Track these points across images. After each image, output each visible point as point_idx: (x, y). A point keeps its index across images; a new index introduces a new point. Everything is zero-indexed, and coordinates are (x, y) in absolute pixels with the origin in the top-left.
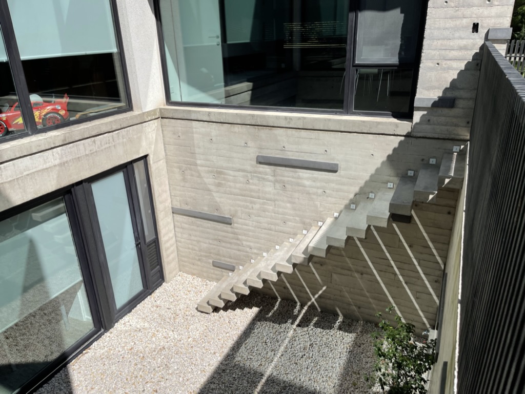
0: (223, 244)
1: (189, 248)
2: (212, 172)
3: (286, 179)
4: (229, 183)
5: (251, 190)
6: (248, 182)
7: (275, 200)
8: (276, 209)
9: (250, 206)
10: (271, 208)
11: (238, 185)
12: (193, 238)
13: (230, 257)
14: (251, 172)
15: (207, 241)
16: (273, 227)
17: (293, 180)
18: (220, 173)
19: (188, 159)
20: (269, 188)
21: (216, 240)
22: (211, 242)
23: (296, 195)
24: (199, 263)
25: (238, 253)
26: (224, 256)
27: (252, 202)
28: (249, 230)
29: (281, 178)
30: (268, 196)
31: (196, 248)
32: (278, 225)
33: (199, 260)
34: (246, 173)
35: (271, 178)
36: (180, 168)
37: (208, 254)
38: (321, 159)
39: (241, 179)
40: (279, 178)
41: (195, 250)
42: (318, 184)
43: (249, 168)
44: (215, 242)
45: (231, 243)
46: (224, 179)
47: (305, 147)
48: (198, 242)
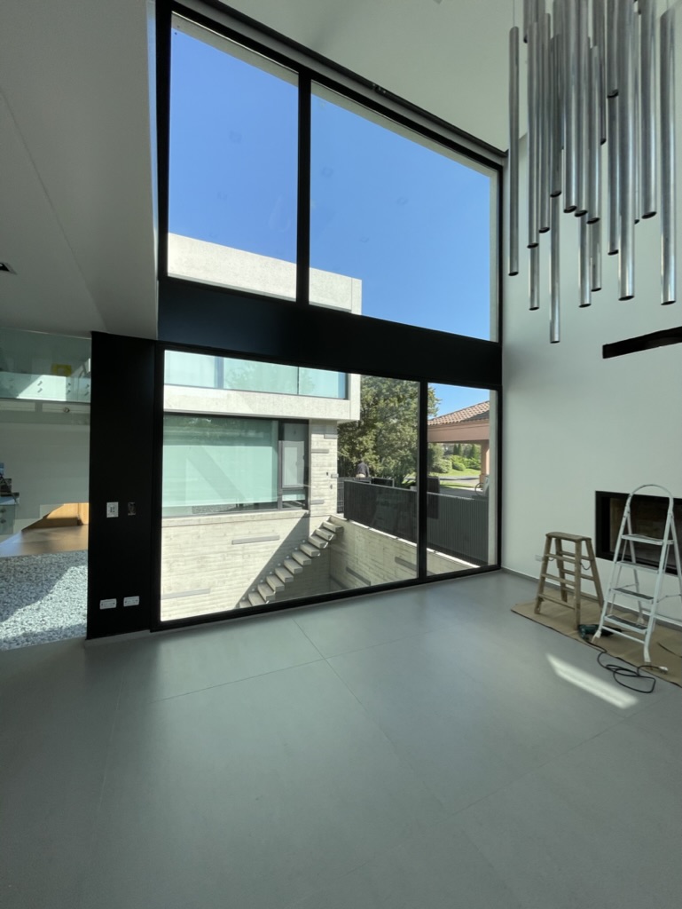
3: (250, 551)
4: (210, 564)
5: (226, 564)
6: (224, 559)
7: (242, 566)
8: (244, 572)
9: (225, 575)
10: (240, 572)
11: (217, 563)
14: (227, 552)
17: (254, 550)
18: (203, 558)
20: (239, 560)
27: (226, 572)
28: (223, 594)
34: (223, 554)
35: (241, 553)
39: (220, 558)
40: (246, 551)
42: (269, 549)
43: (226, 549)
46: (207, 562)
47: (263, 530)
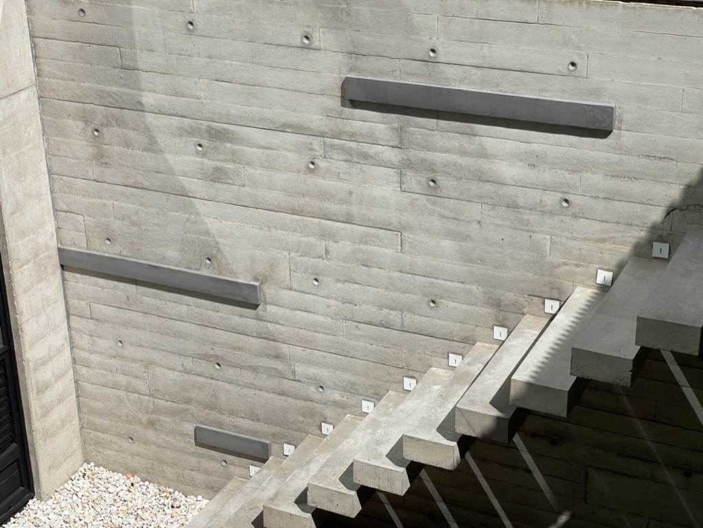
0: (230, 373)
1: (115, 386)
2: (191, 132)
3: (438, 157)
4: (251, 171)
5: (324, 195)
6: (312, 168)
7: (400, 229)
8: (406, 257)
9: (320, 245)
10: (390, 252)
11: (281, 178)
12: (129, 351)
13: (254, 417)
14: (322, 135)
15: (177, 361)
16: (395, 317)
17: (463, 161)
18: (219, 136)
19: (114, 89)
20: (383, 189)
21: (205, 357)
22: (189, 364)
23: (474, 211)
24: (150, 434)
25: (279, 401)
26: (232, 413)
27: (325, 235)
28: (315, 328)
29: (422, 154)
30: (378, 214)
31: (141, 385)
32: (410, 309)
33: (151, 424)
34: (305, 138)
35: (390, 154)
36: (85, 118)
37: (183, 406)
38: (556, 92)
39: (292, 157)
40: (416, 154)
41: (136, 391)
42: (547, 176)
43: (316, 120)
44: (204, 367)
45: (255, 370)
46: (235, 157)
47: (502, 52)
48: (148, 364)
